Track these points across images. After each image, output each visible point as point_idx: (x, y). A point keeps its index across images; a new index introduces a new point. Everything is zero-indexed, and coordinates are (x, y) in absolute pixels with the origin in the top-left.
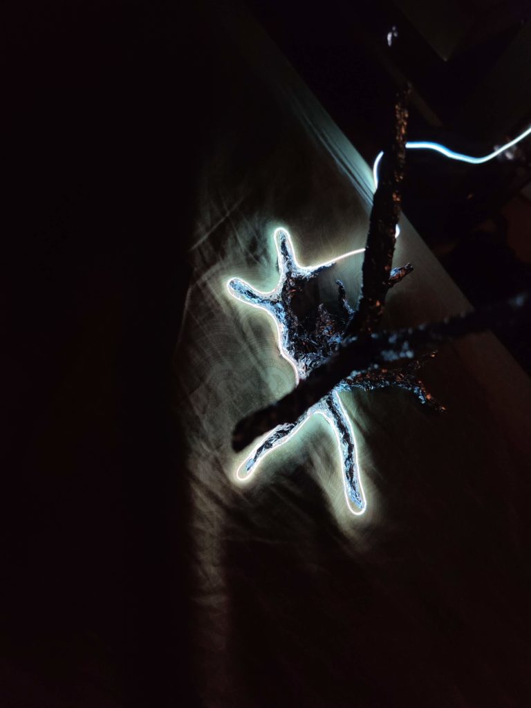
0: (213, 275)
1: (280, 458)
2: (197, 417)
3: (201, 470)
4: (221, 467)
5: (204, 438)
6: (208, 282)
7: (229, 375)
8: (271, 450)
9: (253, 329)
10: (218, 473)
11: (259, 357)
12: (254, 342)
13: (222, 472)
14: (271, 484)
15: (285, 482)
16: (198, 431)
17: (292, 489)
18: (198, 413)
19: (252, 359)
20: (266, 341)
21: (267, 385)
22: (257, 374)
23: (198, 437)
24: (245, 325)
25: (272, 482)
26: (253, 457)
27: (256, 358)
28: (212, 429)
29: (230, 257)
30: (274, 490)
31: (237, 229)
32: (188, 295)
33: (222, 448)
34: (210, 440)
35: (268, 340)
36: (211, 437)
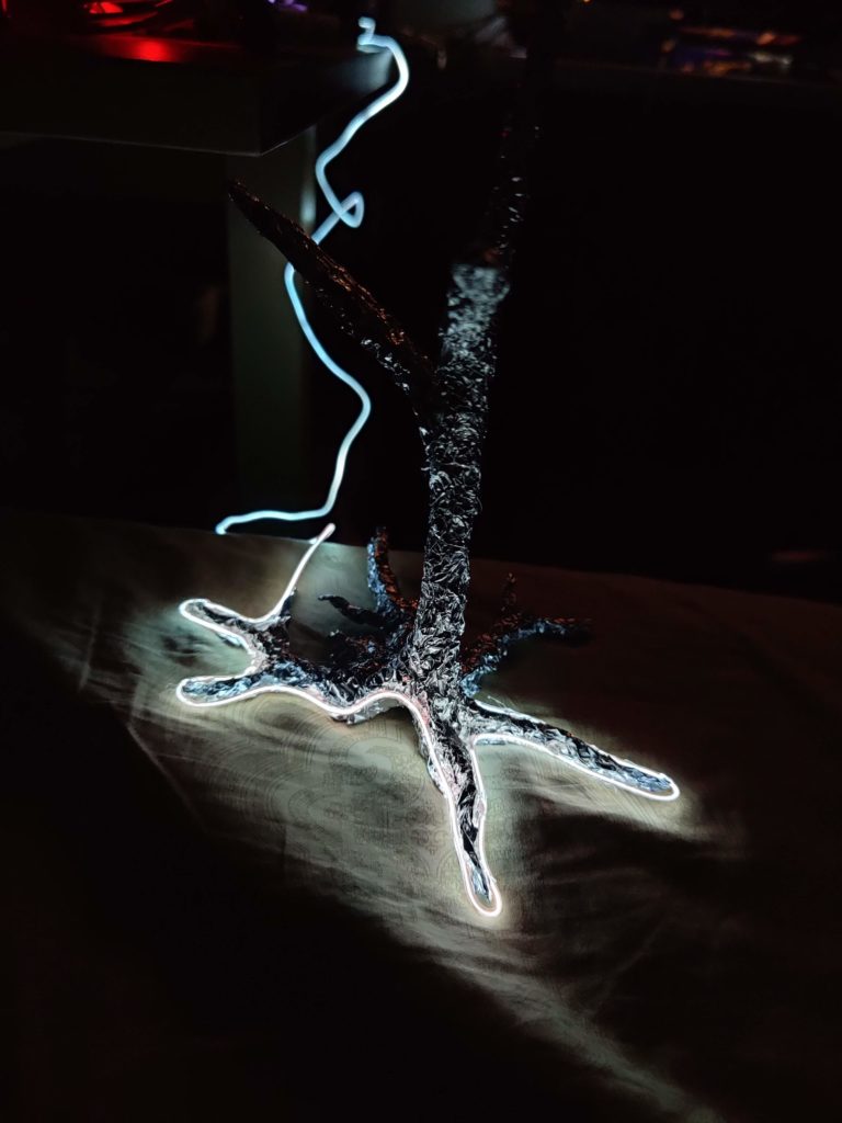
0: (147, 698)
1: (504, 838)
2: (332, 870)
3: (428, 935)
4: (447, 917)
5: (376, 891)
6: (149, 708)
7: (309, 796)
8: (481, 835)
9: (276, 726)
10: (456, 928)
11: (322, 749)
12: (295, 738)
13: (458, 923)
14: (540, 878)
15: (548, 859)
16: (356, 887)
17: (568, 856)
18: (327, 865)
19: (316, 758)
20: (310, 725)
21: (376, 769)
22: (346, 769)
23: (366, 894)
24: (259, 728)
25: (536, 874)
26: (472, 865)
27: (321, 753)
28: (371, 873)
29: (148, 668)
30: (550, 882)
31: (126, 637)
32: (136, 737)
33: (415, 890)
34: (388, 889)
35: (311, 720)
36: (384, 884)
